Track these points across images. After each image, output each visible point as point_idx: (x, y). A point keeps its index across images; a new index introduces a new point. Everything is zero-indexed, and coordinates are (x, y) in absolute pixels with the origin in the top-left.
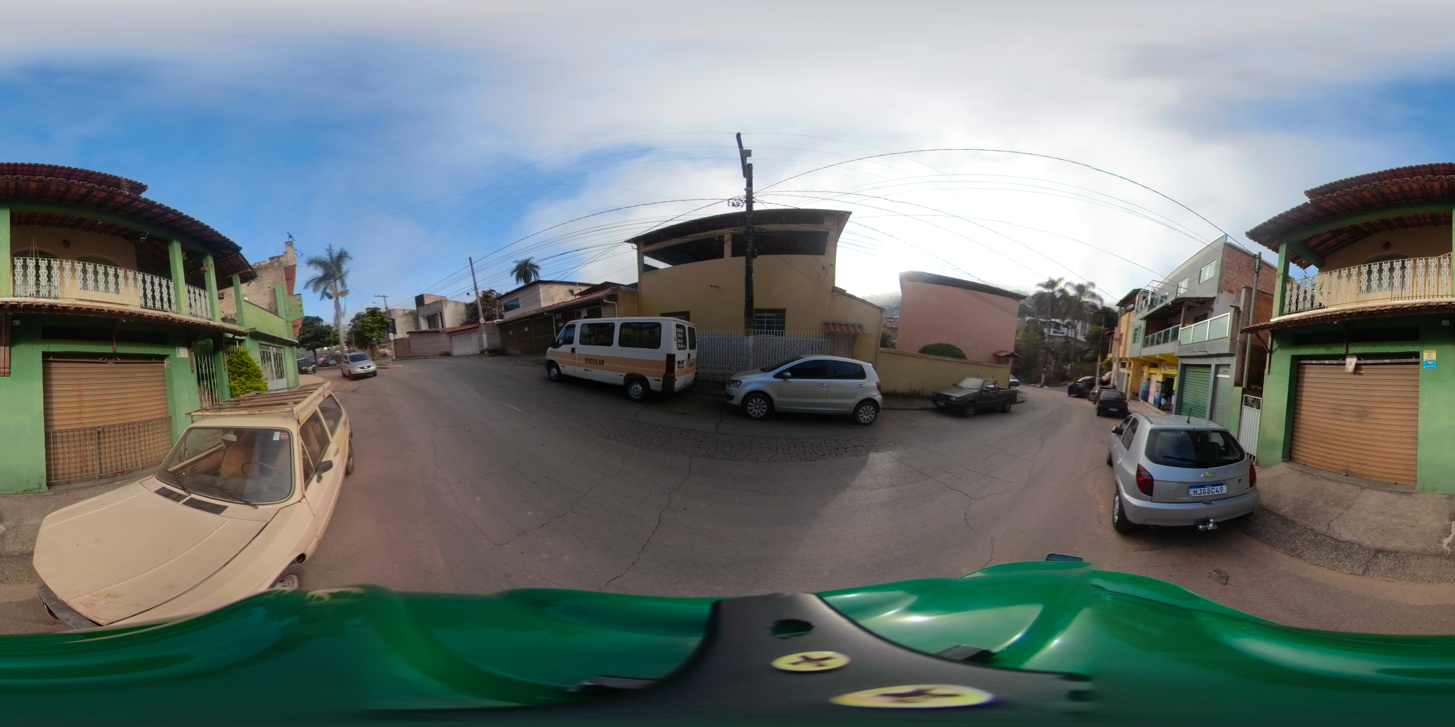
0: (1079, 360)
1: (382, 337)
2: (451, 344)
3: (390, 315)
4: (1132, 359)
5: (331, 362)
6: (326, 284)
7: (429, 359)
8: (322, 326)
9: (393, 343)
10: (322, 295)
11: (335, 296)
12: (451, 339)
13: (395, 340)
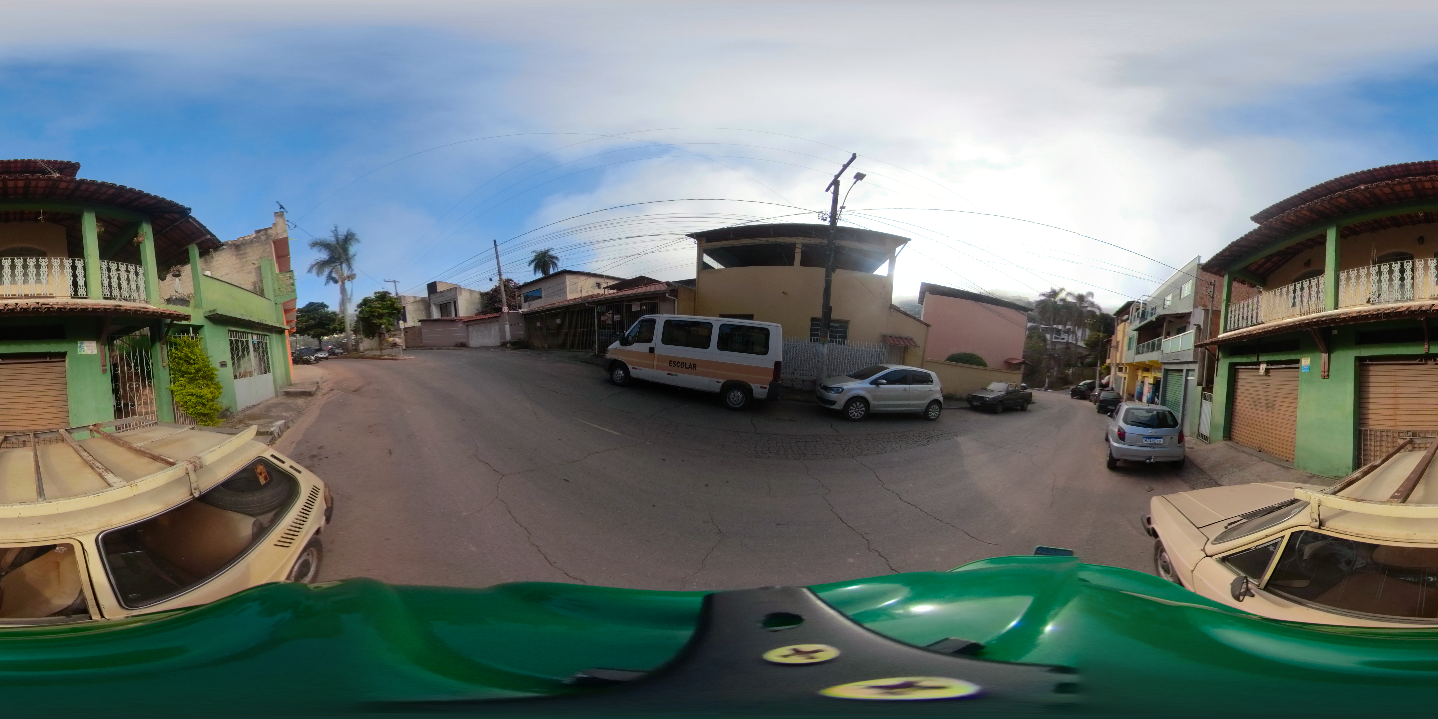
0: (1079, 365)
1: (391, 325)
2: (468, 335)
3: (401, 302)
4: (1127, 364)
5: (337, 351)
6: (332, 268)
7: (442, 350)
8: (327, 313)
9: (403, 332)
10: (327, 279)
11: (341, 281)
12: (468, 328)
13: (405, 329)
